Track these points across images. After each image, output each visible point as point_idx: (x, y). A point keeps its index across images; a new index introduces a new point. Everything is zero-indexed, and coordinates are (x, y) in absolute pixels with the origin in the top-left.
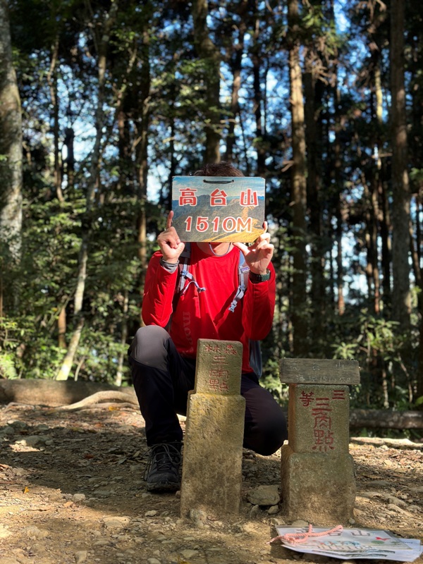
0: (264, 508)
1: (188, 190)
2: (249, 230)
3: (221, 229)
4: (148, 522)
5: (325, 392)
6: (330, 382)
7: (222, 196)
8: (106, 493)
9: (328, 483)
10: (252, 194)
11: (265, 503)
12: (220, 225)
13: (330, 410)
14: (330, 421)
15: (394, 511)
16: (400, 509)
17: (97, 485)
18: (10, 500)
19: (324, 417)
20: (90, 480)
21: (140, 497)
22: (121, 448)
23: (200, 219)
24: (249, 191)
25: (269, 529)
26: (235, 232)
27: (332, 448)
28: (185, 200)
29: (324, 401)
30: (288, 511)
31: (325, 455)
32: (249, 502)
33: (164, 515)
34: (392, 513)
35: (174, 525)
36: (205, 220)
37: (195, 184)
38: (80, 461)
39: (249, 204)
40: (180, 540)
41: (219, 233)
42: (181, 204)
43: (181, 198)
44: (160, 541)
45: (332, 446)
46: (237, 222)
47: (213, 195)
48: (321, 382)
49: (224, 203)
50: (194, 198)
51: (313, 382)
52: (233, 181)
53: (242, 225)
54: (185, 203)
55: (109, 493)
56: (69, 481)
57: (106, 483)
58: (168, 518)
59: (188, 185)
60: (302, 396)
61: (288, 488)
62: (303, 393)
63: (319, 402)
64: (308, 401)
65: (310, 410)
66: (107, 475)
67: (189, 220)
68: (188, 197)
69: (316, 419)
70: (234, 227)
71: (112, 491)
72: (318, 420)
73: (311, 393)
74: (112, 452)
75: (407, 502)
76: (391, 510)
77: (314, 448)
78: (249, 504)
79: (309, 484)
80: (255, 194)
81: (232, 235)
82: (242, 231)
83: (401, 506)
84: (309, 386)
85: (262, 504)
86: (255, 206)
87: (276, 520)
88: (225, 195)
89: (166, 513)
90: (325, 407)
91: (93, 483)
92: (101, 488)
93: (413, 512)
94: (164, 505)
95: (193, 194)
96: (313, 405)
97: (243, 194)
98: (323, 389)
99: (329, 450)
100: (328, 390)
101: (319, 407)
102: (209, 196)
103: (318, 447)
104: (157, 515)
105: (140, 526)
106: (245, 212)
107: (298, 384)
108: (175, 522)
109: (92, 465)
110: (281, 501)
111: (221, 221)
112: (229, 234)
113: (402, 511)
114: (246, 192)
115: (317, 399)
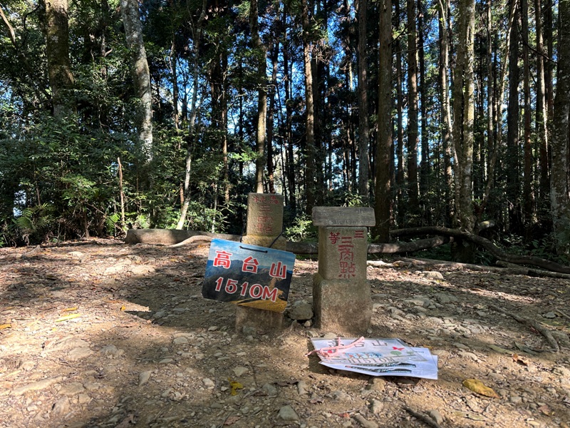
0: (302, 322)
1: (224, 252)
2: (273, 299)
3: (248, 294)
4: (210, 337)
5: (349, 233)
6: (352, 224)
7: (254, 264)
8: (182, 310)
9: (351, 303)
10: (282, 267)
11: (302, 318)
12: (248, 290)
13: (352, 247)
14: (352, 255)
15: (398, 320)
16: (401, 319)
17: (177, 303)
18: (107, 317)
19: (348, 252)
20: (173, 299)
21: (207, 313)
22: (201, 273)
23: (230, 281)
24: (280, 263)
25: (305, 341)
26: (260, 299)
27: (353, 275)
28: (219, 262)
29: (348, 240)
30: (320, 325)
31: (348, 281)
32: (289, 317)
33: (223, 330)
34: (396, 321)
35: (230, 339)
36: (235, 284)
37: (231, 249)
38: (170, 283)
39: (277, 275)
40: (233, 356)
41: (245, 297)
42: (215, 264)
43: (216, 259)
44: (217, 358)
45: (354, 274)
46: (263, 290)
47: (246, 261)
48: (345, 224)
49: (255, 271)
50: (228, 261)
51: (340, 225)
52: (266, 252)
53: (268, 294)
54: (219, 264)
55: (184, 310)
56: (158, 299)
57: (184, 301)
58: (225, 333)
59: (225, 248)
60: (330, 236)
61: (320, 307)
62: (332, 234)
63: (344, 240)
64: (336, 240)
65: (337, 247)
66: (186, 294)
67: (220, 281)
68: (223, 259)
69: (341, 253)
70: (260, 294)
71: (187, 309)
72: (344, 254)
73: (338, 234)
74: (194, 276)
75: (404, 311)
76: (395, 319)
77: (340, 276)
78: (290, 319)
79: (336, 304)
80: (285, 267)
81: (257, 302)
82: (267, 299)
83: (401, 315)
84: (336, 228)
85: (299, 319)
86: (282, 278)
87: (311, 332)
88: (257, 264)
89: (224, 327)
90: (348, 244)
91: (175, 301)
92: (180, 305)
93: (410, 320)
94: (224, 320)
95: (227, 257)
96: (339, 242)
97: (274, 265)
98: (347, 231)
99: (352, 277)
100: (351, 231)
101: (344, 244)
102: (242, 262)
103: (343, 275)
104: (217, 330)
105: (203, 342)
106: (273, 282)
107: (328, 226)
108: (231, 337)
109: (178, 286)
110: (314, 316)
111: (249, 287)
112: (254, 300)
113: (404, 320)
114: (277, 264)
115: (343, 238)
